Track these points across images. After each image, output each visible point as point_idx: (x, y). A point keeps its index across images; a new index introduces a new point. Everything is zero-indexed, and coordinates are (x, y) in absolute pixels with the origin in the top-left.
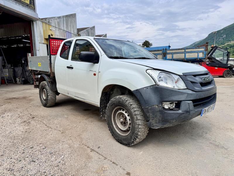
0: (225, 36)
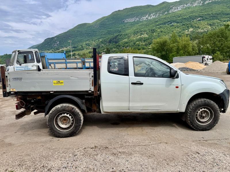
0: (58, 43)
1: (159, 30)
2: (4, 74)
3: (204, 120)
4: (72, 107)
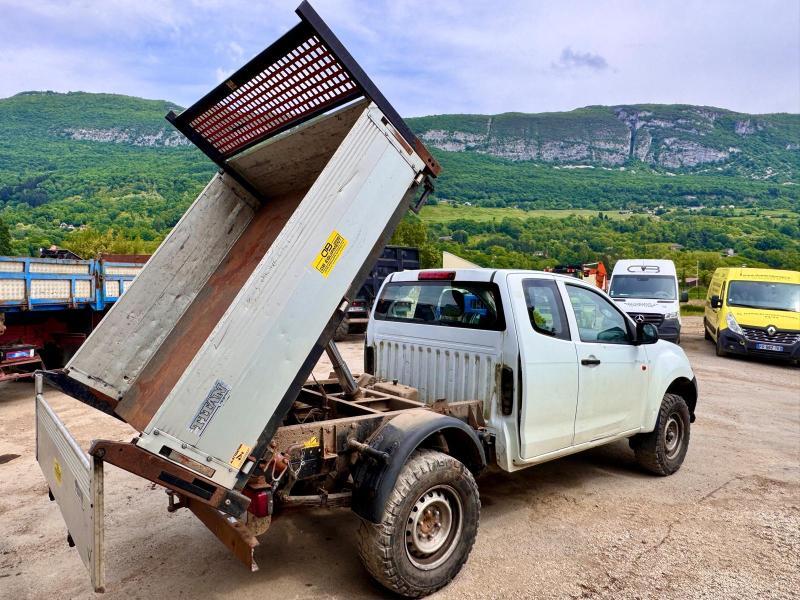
1: (199, 186)
3: (671, 446)
4: (458, 463)
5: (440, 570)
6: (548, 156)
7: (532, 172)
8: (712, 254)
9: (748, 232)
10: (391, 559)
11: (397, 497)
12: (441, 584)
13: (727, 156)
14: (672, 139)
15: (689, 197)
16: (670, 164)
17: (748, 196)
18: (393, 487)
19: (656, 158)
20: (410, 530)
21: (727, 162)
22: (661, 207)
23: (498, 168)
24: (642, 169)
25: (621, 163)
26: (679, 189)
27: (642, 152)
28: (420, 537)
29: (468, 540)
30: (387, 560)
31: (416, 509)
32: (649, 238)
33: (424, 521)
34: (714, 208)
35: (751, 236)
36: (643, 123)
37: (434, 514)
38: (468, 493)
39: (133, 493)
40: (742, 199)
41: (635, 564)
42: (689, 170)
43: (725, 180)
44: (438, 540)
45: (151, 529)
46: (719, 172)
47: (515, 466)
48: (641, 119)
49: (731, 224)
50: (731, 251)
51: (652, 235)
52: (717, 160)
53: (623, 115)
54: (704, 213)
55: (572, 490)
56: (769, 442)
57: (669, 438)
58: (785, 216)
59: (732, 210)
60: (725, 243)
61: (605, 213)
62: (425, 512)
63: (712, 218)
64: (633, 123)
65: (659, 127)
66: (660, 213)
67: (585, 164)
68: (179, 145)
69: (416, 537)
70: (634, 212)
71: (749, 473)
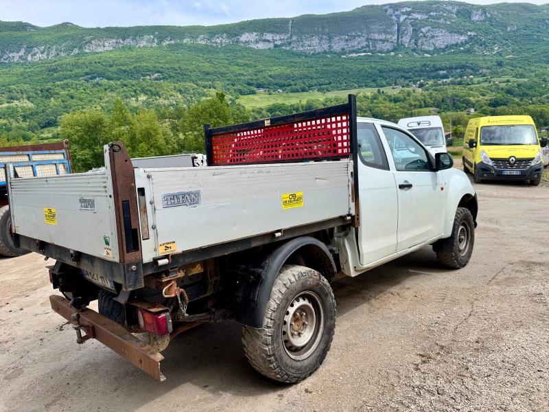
1: (62, 93)
2: (132, 178)
3: (462, 246)
4: (316, 272)
5: (311, 358)
6: (337, 47)
7: (326, 61)
8: (460, 113)
9: (484, 95)
10: (274, 355)
11: (273, 305)
12: (312, 369)
13: (466, 38)
14: (427, 28)
15: (442, 72)
16: (426, 48)
17: (483, 68)
18: (269, 297)
19: (416, 44)
20: (285, 330)
21: (466, 43)
22: (422, 81)
23: (300, 60)
24: (406, 53)
25: (391, 49)
26: (434, 66)
27: (406, 39)
28: (292, 335)
29: (329, 332)
30: (270, 356)
31: (288, 313)
32: (415, 105)
33: (294, 321)
34: (459, 79)
35: (486, 98)
36: (405, 17)
37: (301, 315)
38: (326, 295)
39: (44, 335)
40: (478, 71)
41: (454, 333)
42: (440, 51)
43: (465, 57)
44: (307, 336)
45: (64, 362)
46: (461, 52)
47: (356, 271)
48: (403, 13)
49: (472, 90)
50: (472, 110)
51: (417, 103)
52: (459, 43)
53: (390, 11)
54: (453, 83)
55: (394, 287)
56: (525, 237)
57: (460, 241)
58: (508, 81)
59: (472, 79)
60: (469, 104)
61: (382, 89)
62: (294, 315)
63: (457, 87)
64: (398, 17)
65: (417, 19)
66: (421, 86)
67: (365, 52)
68: (40, 60)
69: (290, 335)
70: (403, 87)
71: (517, 259)
